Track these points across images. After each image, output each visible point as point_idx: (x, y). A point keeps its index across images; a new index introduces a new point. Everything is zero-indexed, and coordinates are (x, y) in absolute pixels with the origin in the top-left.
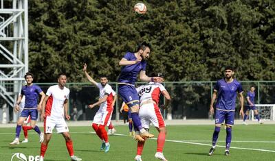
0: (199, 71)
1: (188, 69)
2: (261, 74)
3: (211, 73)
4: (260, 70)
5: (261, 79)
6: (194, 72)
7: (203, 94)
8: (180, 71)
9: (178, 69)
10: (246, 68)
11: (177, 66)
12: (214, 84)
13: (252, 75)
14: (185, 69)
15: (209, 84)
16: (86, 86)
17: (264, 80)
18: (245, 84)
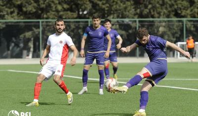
0: (126, 8)
1: (115, 6)
2: (188, 12)
3: (138, 11)
4: (188, 8)
5: (189, 16)
6: (120, 10)
7: (130, 31)
8: (106, 9)
9: (104, 6)
10: (173, 5)
11: (103, 4)
12: (140, 21)
13: (179, 12)
14: (111, 6)
15: (135, 21)
16: (10, 24)
17: (192, 17)
18: (171, 21)
